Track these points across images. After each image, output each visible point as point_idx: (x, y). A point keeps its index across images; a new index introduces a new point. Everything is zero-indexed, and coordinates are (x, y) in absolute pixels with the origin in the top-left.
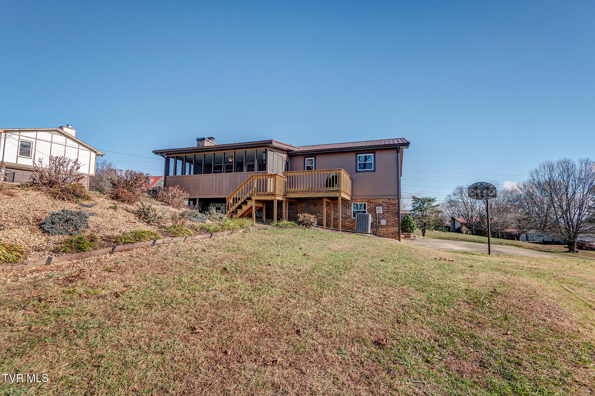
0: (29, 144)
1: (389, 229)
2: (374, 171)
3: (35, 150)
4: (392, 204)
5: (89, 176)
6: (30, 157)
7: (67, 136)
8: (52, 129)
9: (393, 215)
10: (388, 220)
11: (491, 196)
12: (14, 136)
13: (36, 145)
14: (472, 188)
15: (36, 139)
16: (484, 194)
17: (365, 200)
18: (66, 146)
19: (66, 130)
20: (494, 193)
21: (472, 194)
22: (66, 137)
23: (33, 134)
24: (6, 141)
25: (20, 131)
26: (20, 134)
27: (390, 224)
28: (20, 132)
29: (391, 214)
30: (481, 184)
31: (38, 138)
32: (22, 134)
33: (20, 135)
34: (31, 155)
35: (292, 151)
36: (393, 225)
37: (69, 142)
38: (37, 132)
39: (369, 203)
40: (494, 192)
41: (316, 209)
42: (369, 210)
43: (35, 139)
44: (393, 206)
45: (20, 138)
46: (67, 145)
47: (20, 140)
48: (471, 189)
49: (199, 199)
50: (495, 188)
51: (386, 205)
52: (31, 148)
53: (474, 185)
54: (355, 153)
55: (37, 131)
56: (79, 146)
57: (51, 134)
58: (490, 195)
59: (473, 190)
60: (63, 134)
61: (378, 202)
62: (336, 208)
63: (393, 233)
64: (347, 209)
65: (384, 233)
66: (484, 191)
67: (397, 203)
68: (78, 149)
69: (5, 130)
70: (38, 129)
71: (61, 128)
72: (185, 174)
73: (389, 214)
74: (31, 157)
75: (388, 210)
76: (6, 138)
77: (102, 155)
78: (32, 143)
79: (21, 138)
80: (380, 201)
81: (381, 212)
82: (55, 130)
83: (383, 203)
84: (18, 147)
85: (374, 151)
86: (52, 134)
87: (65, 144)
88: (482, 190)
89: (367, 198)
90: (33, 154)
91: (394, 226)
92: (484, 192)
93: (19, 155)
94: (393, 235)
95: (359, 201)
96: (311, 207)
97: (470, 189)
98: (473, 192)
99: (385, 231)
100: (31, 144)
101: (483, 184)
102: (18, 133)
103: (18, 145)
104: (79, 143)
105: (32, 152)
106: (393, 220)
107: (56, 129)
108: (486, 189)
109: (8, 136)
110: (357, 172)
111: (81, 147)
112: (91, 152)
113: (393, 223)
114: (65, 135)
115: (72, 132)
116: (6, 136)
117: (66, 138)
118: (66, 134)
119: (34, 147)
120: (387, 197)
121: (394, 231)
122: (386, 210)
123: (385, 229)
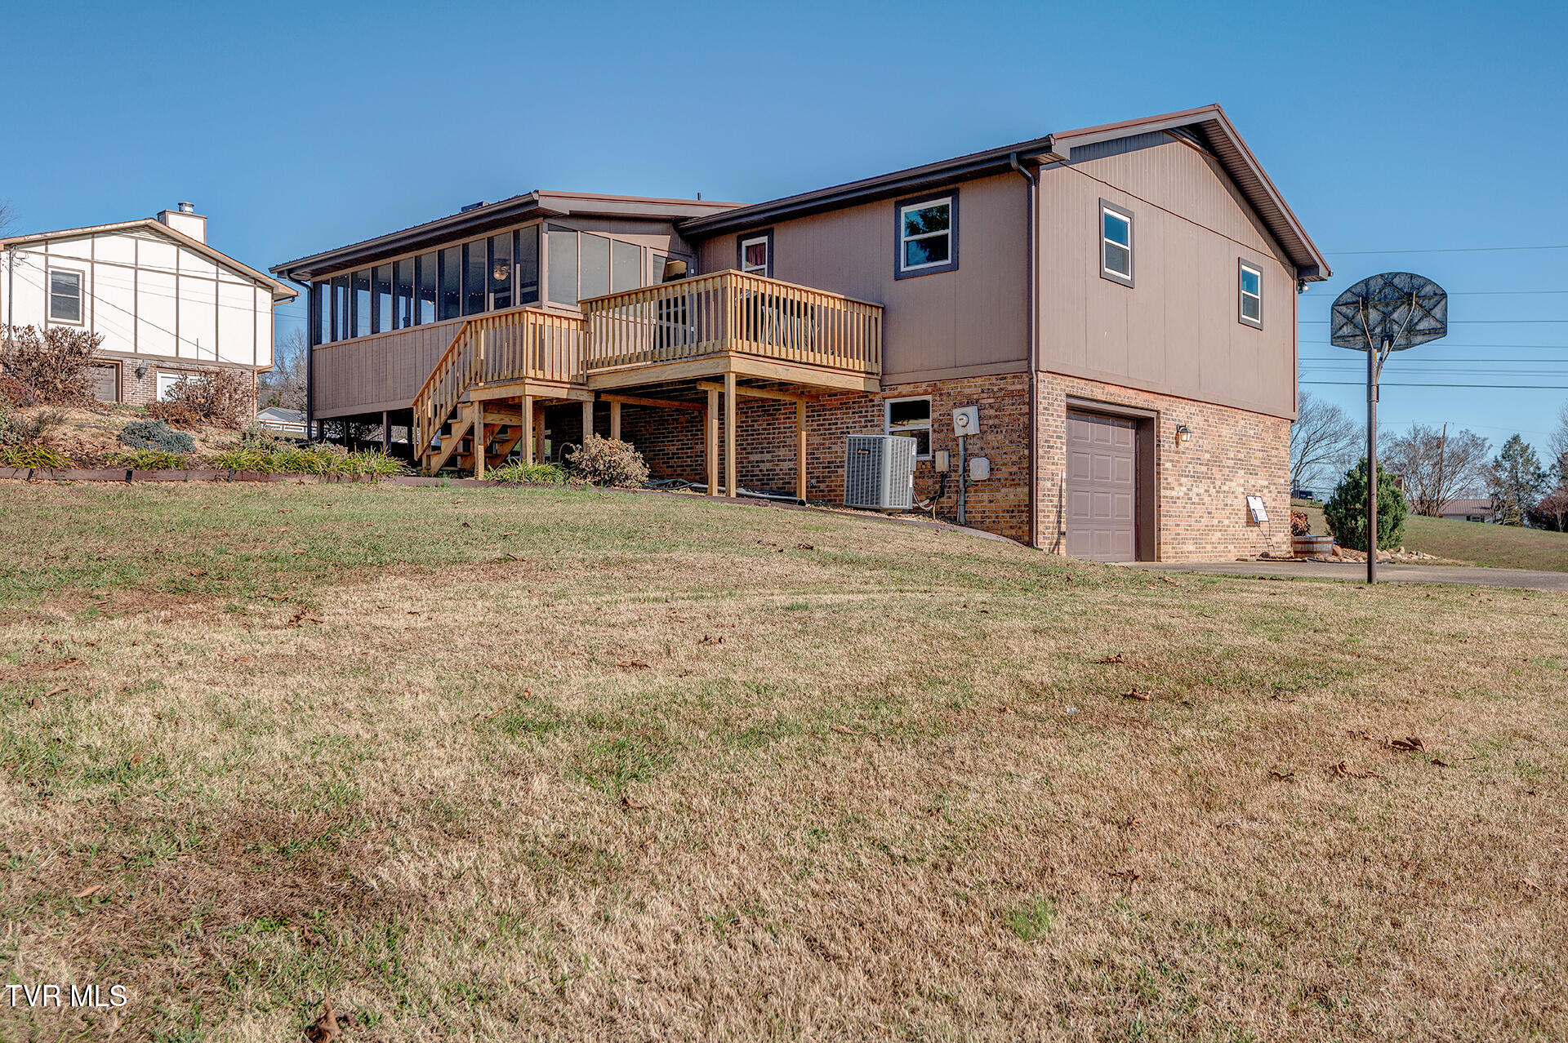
0: (74, 280)
1: (999, 496)
2: (955, 267)
3: (92, 295)
4: (1011, 394)
5: (256, 373)
6: (80, 322)
7: (182, 244)
8: (133, 224)
9: (1015, 436)
10: (999, 461)
11: (1423, 333)
12: (32, 258)
13: (92, 282)
14: (1346, 304)
15: (93, 262)
16: (1395, 327)
17: (924, 386)
18: (178, 275)
19: (175, 222)
20: (1438, 316)
21: (1346, 330)
22: (178, 246)
23: (81, 248)
24: (14, 275)
25: (46, 241)
26: (46, 250)
27: (1003, 474)
28: (47, 244)
29: (1008, 436)
30: (1388, 280)
31: (96, 258)
32: (53, 248)
33: (49, 253)
34: (83, 314)
35: (685, 219)
36: (1013, 480)
37: (189, 261)
38: (93, 237)
39: (938, 398)
40: (1437, 312)
41: (774, 433)
42: (936, 426)
43: (87, 260)
44: (1013, 404)
45: (50, 264)
46: (180, 272)
47: (50, 270)
48: (1344, 309)
49: (389, 413)
50: (1444, 295)
51: (992, 401)
52: (81, 292)
53: (1357, 290)
54: (893, 200)
55: (93, 235)
56: (217, 273)
57: (134, 240)
58: (1421, 327)
59: (1349, 311)
60: (169, 237)
61: (967, 391)
62: (834, 424)
63: (1013, 511)
64: (869, 424)
65: (984, 512)
66: (1394, 310)
67: (1026, 387)
68: (217, 281)
69: (6, 241)
70: (94, 229)
71: (162, 216)
72: (354, 335)
73: (1000, 437)
74: (83, 321)
75: (997, 422)
76: (14, 268)
77: (293, 297)
78: (81, 274)
79: (52, 261)
80: (971, 388)
81: (973, 429)
82: (143, 226)
83: (983, 392)
84: (46, 291)
85: (952, 187)
86: (137, 239)
87: (175, 272)
88: (1390, 309)
89: (931, 376)
90: (88, 313)
91: (1017, 482)
92: (1395, 316)
93: (50, 318)
94: (1014, 520)
95: (904, 393)
96: (760, 425)
97: (1339, 308)
98: (1350, 320)
99: (986, 503)
100: (81, 278)
101: (1396, 281)
102: (41, 249)
103: (46, 285)
104: (218, 261)
105: (83, 305)
106: (1015, 458)
107: (143, 222)
108: (1403, 303)
109: (18, 261)
110: (899, 276)
111: (225, 276)
112: (258, 289)
113: (1015, 469)
114: (175, 240)
115: (191, 227)
116: (11, 259)
117: (175, 248)
118: (175, 237)
119: (88, 289)
120: (992, 369)
121: (1016, 503)
122: (991, 422)
123: (986, 497)
